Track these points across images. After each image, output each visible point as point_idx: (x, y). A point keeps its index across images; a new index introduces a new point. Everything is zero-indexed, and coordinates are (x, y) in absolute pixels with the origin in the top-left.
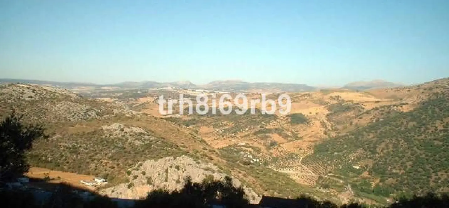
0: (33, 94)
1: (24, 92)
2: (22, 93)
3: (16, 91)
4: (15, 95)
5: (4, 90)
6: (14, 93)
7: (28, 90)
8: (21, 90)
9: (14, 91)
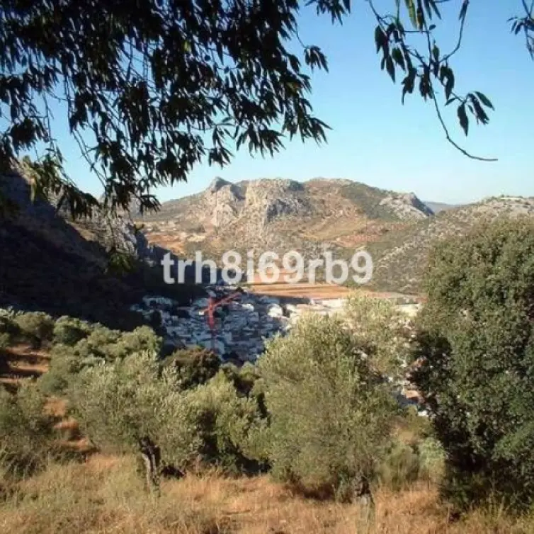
0: (525, 211)
1: (511, 208)
2: (509, 210)
3: (498, 208)
4: (498, 215)
5: (479, 208)
6: (495, 212)
7: (517, 204)
8: (506, 206)
9: (495, 208)
